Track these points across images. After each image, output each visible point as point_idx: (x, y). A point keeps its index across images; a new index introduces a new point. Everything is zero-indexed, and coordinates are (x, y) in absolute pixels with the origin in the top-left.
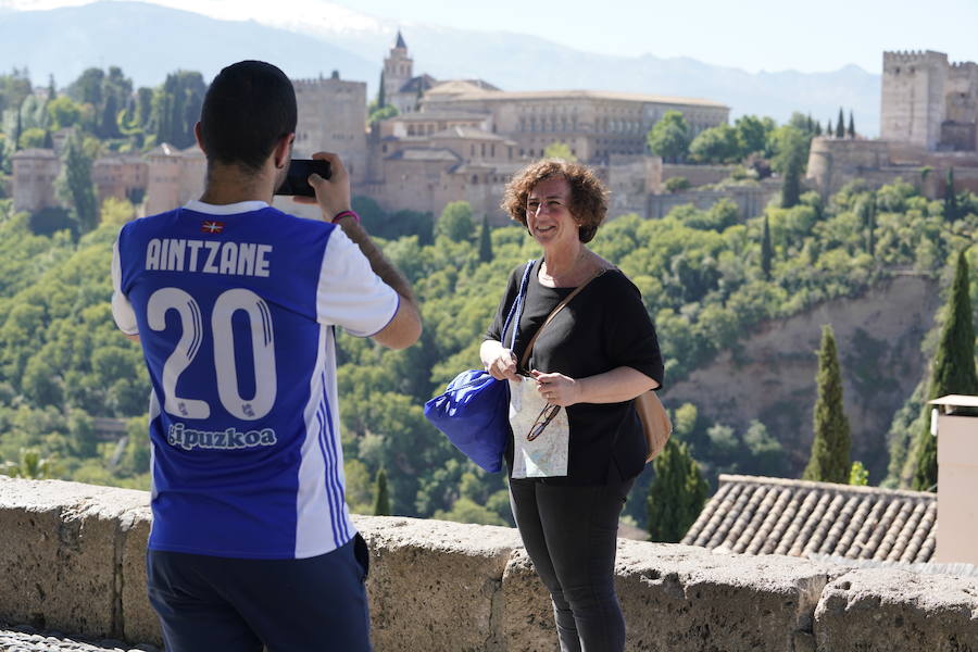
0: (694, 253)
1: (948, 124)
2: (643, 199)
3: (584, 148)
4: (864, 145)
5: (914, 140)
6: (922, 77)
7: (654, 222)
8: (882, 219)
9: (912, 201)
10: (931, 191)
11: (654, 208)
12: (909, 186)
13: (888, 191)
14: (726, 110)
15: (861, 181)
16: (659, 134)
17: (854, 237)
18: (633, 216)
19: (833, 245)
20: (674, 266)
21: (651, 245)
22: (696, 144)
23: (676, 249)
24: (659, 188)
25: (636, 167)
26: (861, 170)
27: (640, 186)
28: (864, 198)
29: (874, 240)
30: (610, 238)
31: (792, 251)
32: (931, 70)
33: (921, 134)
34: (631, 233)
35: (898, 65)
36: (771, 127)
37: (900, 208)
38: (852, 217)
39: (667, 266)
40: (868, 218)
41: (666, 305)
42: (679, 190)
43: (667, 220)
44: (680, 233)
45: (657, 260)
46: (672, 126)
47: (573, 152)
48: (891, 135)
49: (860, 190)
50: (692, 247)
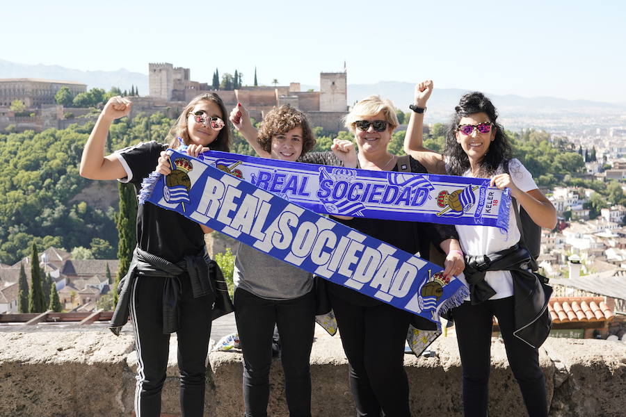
0: (80, 143)
1: (175, 90)
2: (56, 122)
3: (28, 102)
4: (144, 99)
5: (162, 97)
6: (164, 73)
7: (62, 131)
8: (153, 127)
9: (163, 120)
10: (171, 116)
11: (61, 125)
12: (162, 114)
13: (155, 117)
14: (86, 86)
15: (144, 113)
16: (60, 96)
17: (143, 135)
18: (53, 129)
19: (135, 138)
20: (72, 148)
21: (62, 140)
22: (76, 100)
23: (72, 141)
24: (62, 117)
25: (53, 109)
26: (143, 109)
27: (55, 117)
28: (146, 119)
29: (151, 135)
30: (44, 138)
31: (119, 141)
32: (168, 70)
33: (165, 95)
34: (53, 135)
35: (155, 68)
36: (104, 93)
37: (160, 123)
38: (141, 127)
39: (70, 147)
40: (148, 127)
41: (70, 164)
42: (71, 118)
43: (67, 130)
44: (73, 135)
45: (65, 146)
46: (65, 92)
47: (24, 103)
48: (153, 95)
49: (144, 116)
50: (79, 140)
